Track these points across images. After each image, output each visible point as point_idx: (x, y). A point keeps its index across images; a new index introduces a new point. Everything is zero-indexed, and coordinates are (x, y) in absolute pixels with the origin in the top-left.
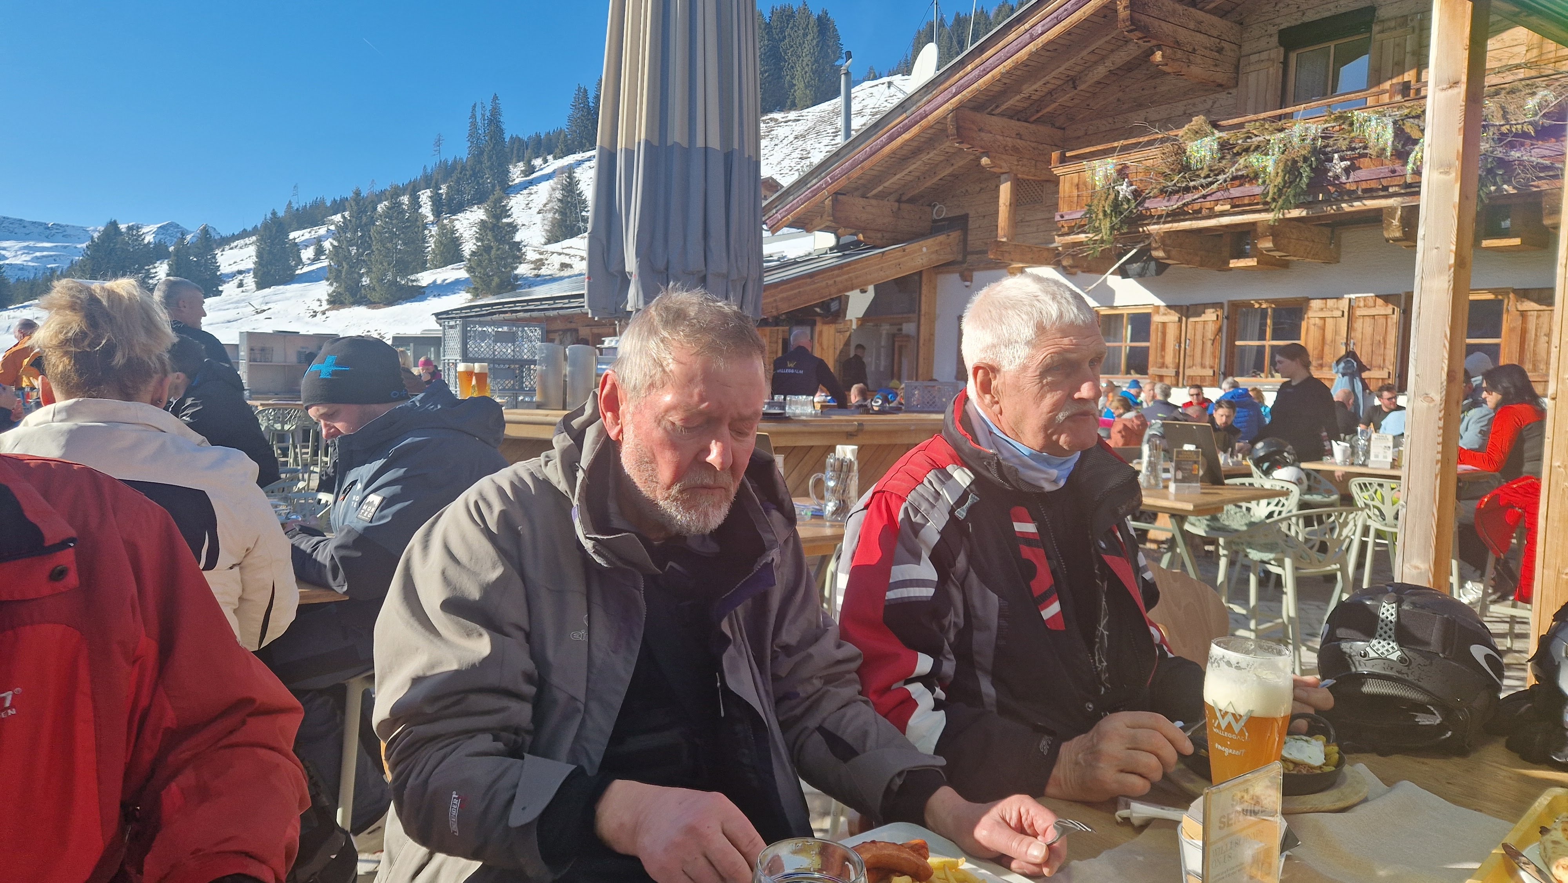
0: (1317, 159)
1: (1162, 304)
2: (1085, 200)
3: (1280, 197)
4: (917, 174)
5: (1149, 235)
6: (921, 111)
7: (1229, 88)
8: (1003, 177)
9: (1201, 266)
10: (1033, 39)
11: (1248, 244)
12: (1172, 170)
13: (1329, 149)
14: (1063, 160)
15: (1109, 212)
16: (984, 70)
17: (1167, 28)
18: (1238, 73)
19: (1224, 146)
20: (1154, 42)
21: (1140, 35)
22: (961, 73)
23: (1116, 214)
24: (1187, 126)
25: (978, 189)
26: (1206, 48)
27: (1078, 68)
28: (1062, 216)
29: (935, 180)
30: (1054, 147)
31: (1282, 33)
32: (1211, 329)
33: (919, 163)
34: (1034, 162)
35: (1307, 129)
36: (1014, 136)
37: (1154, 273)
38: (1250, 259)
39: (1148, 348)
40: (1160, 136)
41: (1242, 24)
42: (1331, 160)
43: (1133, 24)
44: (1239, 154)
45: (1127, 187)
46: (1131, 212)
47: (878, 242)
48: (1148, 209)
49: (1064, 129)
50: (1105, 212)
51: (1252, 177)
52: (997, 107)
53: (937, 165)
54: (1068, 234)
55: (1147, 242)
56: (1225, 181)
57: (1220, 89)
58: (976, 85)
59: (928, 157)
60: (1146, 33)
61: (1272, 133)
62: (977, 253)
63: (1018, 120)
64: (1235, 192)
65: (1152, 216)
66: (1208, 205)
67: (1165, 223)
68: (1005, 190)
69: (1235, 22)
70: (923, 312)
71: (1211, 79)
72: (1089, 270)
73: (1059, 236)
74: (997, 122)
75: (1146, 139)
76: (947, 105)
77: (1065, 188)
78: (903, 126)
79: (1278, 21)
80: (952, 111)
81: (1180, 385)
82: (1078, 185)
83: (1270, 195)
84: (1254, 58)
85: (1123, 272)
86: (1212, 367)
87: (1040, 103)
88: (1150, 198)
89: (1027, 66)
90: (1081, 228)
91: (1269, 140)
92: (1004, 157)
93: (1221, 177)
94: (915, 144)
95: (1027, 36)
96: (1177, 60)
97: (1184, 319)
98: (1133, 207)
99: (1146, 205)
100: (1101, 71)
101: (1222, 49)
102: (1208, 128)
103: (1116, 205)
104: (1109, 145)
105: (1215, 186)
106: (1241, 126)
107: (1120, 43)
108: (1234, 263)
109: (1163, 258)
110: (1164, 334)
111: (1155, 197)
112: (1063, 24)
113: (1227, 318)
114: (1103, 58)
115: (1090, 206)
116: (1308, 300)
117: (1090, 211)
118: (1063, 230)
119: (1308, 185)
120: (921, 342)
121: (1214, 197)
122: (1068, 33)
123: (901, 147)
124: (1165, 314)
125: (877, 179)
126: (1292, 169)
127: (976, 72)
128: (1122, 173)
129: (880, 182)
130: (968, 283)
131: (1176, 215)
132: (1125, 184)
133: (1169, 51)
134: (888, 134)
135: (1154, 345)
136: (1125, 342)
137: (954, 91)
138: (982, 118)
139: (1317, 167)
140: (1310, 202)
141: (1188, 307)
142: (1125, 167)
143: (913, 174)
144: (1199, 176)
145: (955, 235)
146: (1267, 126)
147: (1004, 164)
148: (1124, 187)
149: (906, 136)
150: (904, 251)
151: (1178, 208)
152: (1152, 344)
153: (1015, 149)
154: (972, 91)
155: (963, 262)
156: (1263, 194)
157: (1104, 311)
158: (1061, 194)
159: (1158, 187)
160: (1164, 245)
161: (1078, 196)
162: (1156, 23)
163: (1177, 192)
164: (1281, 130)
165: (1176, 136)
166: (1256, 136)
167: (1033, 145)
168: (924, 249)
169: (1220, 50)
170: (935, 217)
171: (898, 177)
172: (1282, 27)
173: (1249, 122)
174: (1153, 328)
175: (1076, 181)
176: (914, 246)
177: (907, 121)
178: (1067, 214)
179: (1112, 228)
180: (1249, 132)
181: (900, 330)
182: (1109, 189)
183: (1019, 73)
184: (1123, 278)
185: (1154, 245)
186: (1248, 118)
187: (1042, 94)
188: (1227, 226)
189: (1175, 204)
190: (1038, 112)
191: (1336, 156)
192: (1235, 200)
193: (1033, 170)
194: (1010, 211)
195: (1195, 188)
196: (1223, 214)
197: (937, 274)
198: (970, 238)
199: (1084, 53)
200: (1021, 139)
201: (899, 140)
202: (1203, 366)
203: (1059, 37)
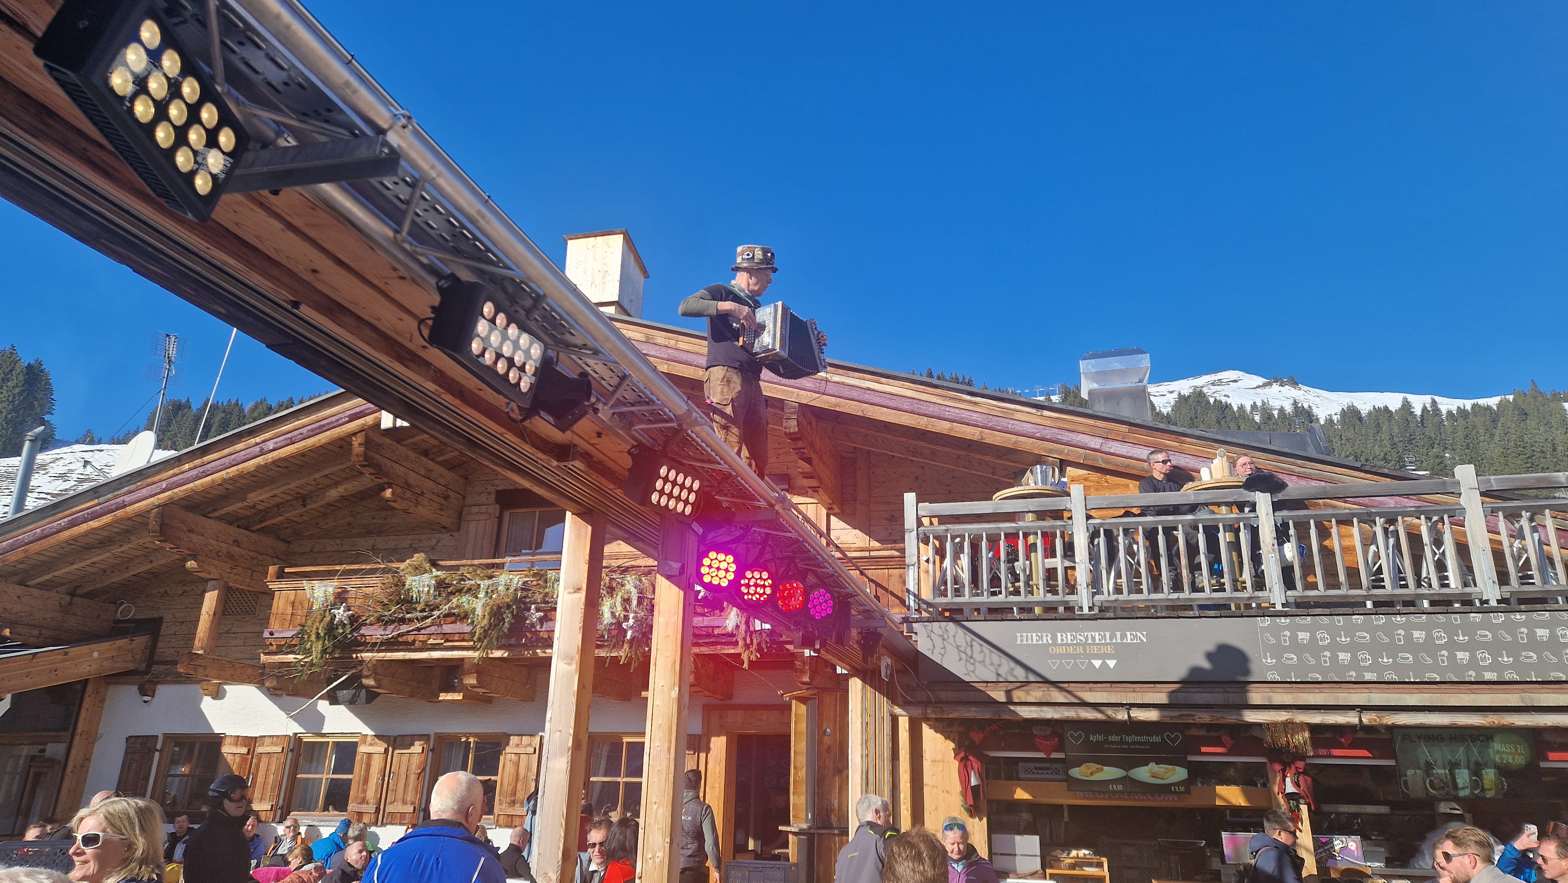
0: (517, 607)
1: (371, 733)
2: (299, 620)
3: (485, 637)
4: (103, 567)
5: (362, 662)
6: (119, 500)
7: (453, 531)
8: (210, 583)
9: (412, 696)
10: (262, 453)
11: (456, 678)
12: (390, 600)
13: (528, 600)
14: (281, 575)
15: (322, 634)
16: (204, 472)
17: (399, 470)
18: (460, 520)
19: (441, 585)
20: (385, 480)
21: (373, 471)
22: (176, 470)
23: (329, 637)
24: (408, 561)
25: (180, 591)
26: (433, 493)
27: (309, 488)
28: (272, 634)
29: (126, 576)
30: (276, 560)
31: (498, 492)
32: (416, 761)
33: (107, 555)
34: (250, 572)
35: (511, 580)
36: (230, 542)
37: (364, 701)
38: (457, 694)
39: (350, 780)
40: (382, 566)
41: (466, 478)
42: (529, 609)
43: (366, 460)
44: (452, 593)
45: (344, 611)
46: (345, 637)
47: (32, 640)
48: (363, 635)
49: (289, 542)
50: (318, 634)
51: (463, 617)
52: (215, 510)
53: (131, 559)
54: (275, 653)
55: (360, 668)
56: (439, 617)
57: (444, 531)
58: (191, 485)
59: (120, 550)
60: (379, 470)
61: (482, 579)
62: (166, 663)
63: (238, 527)
64: (447, 628)
65: (365, 644)
66: (421, 638)
67: (379, 651)
68: (210, 599)
69: (462, 476)
70: (79, 730)
71: (437, 521)
72: (295, 693)
73: (265, 654)
74: (211, 526)
75: (369, 567)
76: (152, 499)
77: (280, 604)
78: (92, 512)
79: (496, 482)
80: (158, 506)
81: (379, 824)
82: (293, 603)
83: (477, 634)
84: (475, 509)
85: (333, 699)
86: (412, 803)
87: (265, 514)
88: (366, 625)
89: (254, 476)
90: (290, 648)
91: (479, 585)
92: (216, 563)
93: (436, 613)
94: (105, 534)
95: (257, 449)
96: (406, 499)
97: (390, 749)
98: (348, 631)
99: (362, 632)
100: (334, 494)
101: (448, 496)
102: (427, 566)
103: (331, 628)
104: (331, 568)
105: (429, 621)
106: (457, 568)
107: (354, 473)
108: (443, 696)
109: (372, 687)
110: (368, 766)
111: (371, 624)
112: (296, 446)
113: (432, 750)
114: (336, 484)
115: (304, 626)
116: (507, 736)
117: (302, 632)
118: (270, 648)
119: (509, 629)
120: (70, 768)
121: (428, 631)
122: (302, 454)
123: (86, 534)
124: (371, 745)
125: (49, 564)
126: (496, 613)
127: (194, 472)
128: (341, 597)
129: (50, 570)
130: (146, 698)
131: (391, 644)
132: (342, 608)
133: (399, 490)
134: (70, 518)
135: (357, 778)
136: (325, 776)
137: (164, 486)
138: (193, 518)
139: (517, 614)
140: (511, 645)
141: (395, 738)
142: (345, 591)
143: (97, 565)
144: (415, 609)
145: (141, 641)
146: (478, 572)
147: (213, 570)
148: (341, 611)
149: (94, 524)
150: (66, 654)
151: (392, 638)
152: (354, 777)
153: (230, 556)
154: (185, 490)
155: (146, 673)
156: (471, 632)
157: (309, 739)
158: (274, 610)
159: (376, 615)
160: (376, 674)
161: (292, 614)
162: (389, 463)
163: (393, 622)
164: (490, 577)
165: (398, 568)
166: (469, 579)
167: (252, 554)
168: (96, 654)
169: (446, 498)
170: (119, 616)
171: (75, 566)
172: (499, 488)
173: (463, 566)
174: (358, 758)
175: (292, 598)
176: (83, 649)
177: (98, 508)
178: (277, 631)
179: (324, 651)
180: (462, 575)
181: (43, 751)
182: (325, 611)
183: (244, 481)
184: (331, 704)
185: (365, 673)
186: (464, 562)
187: (269, 505)
188: (438, 659)
189: (390, 632)
190: (261, 522)
191: (533, 607)
192: (447, 636)
193: (248, 580)
194: (212, 622)
195: (411, 620)
196: (435, 647)
197: (108, 684)
198: (160, 644)
199: (317, 476)
200: (238, 546)
201: (84, 527)
202: (404, 802)
203: (292, 456)
